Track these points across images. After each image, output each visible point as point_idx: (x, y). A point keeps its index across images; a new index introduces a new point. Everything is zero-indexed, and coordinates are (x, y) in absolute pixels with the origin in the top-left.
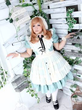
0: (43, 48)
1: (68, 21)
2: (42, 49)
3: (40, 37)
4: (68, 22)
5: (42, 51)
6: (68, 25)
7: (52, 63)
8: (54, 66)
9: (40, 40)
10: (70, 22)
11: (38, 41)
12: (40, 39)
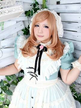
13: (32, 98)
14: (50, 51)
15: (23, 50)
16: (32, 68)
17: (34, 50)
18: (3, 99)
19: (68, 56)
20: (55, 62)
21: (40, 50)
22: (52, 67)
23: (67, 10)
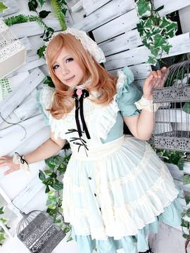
0: (80, 135)
1: (145, 35)
2: (76, 135)
3: (79, 94)
4: (148, 34)
5: (78, 144)
6: (148, 46)
7: (108, 180)
8: (111, 193)
9: (77, 106)
10: (154, 33)
11: (69, 110)
12: (76, 101)
13: (90, 178)
14: (94, 94)
15: (52, 110)
16: (74, 130)
17: (70, 102)
18: (54, 198)
19: (125, 90)
20: (108, 107)
21: (79, 97)
22: (106, 118)
23: (100, 21)
